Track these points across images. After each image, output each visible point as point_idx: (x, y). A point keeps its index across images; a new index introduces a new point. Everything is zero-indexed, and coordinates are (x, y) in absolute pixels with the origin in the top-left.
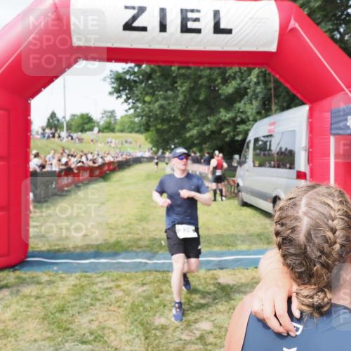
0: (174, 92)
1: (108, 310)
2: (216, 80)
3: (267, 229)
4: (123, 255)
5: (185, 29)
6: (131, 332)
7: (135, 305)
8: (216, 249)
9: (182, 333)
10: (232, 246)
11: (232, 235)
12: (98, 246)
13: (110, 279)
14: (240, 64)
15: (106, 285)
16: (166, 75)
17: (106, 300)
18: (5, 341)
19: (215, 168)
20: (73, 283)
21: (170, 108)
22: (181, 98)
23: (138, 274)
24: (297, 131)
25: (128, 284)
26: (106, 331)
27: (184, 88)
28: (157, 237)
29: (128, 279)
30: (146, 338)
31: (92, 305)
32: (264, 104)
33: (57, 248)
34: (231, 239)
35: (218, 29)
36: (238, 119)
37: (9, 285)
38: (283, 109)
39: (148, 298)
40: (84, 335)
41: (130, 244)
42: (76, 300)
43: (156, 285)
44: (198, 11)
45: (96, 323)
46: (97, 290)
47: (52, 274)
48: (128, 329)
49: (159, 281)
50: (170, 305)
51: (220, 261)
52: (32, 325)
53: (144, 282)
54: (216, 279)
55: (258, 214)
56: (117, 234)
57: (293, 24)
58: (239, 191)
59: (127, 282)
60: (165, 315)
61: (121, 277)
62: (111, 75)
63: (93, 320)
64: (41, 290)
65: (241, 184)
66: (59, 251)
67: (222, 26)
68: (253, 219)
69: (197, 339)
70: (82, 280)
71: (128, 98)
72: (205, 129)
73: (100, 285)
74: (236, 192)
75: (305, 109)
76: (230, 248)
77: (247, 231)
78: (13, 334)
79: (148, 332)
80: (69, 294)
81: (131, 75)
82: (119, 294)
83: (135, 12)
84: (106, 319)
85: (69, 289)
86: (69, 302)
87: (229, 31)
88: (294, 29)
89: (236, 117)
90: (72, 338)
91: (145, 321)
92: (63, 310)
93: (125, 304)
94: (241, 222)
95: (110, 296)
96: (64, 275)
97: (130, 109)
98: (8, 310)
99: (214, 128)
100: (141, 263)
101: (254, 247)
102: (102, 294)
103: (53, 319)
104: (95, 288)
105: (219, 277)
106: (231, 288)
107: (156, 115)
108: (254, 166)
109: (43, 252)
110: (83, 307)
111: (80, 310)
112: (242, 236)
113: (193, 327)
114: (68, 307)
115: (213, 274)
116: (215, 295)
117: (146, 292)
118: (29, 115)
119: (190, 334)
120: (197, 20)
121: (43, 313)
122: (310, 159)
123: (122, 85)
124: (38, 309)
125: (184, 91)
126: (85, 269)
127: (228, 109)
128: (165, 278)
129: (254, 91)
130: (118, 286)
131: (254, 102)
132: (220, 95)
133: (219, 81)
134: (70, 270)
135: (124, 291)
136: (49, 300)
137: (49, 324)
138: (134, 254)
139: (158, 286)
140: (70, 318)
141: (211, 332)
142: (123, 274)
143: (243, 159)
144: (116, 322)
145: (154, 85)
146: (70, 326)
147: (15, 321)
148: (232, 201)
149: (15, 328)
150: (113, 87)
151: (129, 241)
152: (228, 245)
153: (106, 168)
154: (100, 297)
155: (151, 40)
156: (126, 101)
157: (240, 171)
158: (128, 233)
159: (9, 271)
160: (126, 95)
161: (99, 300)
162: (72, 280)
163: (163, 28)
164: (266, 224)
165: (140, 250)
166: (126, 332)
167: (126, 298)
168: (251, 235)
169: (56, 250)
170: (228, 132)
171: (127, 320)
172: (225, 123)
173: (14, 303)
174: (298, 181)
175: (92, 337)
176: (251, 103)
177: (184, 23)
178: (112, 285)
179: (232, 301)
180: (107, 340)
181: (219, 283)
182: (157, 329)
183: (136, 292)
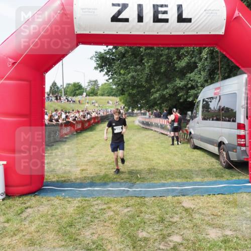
0: (141, 66)
1: (104, 226)
2: (173, 57)
3: (214, 166)
4: (111, 184)
5: (156, 20)
6: (122, 242)
7: (122, 222)
8: (178, 180)
9: (160, 244)
10: (190, 179)
11: (189, 170)
12: (92, 178)
13: (103, 202)
14: (196, 44)
15: (100, 207)
17: (102, 218)
18: (33, 248)
19: (173, 121)
20: (77, 205)
21: (139, 78)
22: (147, 71)
23: (123, 199)
24: (238, 94)
25: (116, 206)
26: (105, 242)
27: (149, 64)
28: (134, 172)
29: (116, 203)
30: (134, 248)
31: (92, 222)
32: (210, 75)
33: (63, 179)
34: (188, 173)
35: (181, 19)
36: (190, 85)
37: (32, 206)
38: (225, 78)
39: (132, 217)
40: (89, 244)
42: (80, 218)
43: (136, 207)
44: (166, 6)
45: (96, 236)
46: (95, 210)
47: (61, 198)
48: (120, 240)
49: (138, 204)
50: (148, 223)
51: (182, 190)
52: (51, 236)
53: (128, 204)
54: (181, 203)
55: (206, 155)
56: (105, 169)
58: (191, 138)
59: (115, 205)
60: (146, 229)
61: (111, 201)
62: (96, 55)
63: (94, 233)
64: (55, 210)
65: (193, 133)
66: (65, 181)
67: (184, 17)
68: (203, 159)
69: (172, 249)
70: (83, 203)
71: (109, 72)
72: (165, 93)
73: (96, 207)
74: (189, 138)
76: (188, 180)
77: (200, 167)
78: (38, 242)
79: (135, 243)
80: (74, 213)
81: (110, 55)
82: (111, 213)
83: (120, 8)
84: (103, 232)
85: (75, 210)
86: (76, 219)
87: (189, 20)
88: (238, 17)
89: (188, 85)
90: (80, 246)
91: (131, 234)
92: (71, 225)
93: (116, 222)
94: (194, 160)
95: (104, 215)
96: (70, 199)
97: (109, 79)
98: (33, 224)
99: (171, 92)
100: (124, 190)
101: (206, 180)
102: (98, 214)
103: (65, 231)
104: (93, 209)
105: (183, 202)
106: (193, 210)
107: (129, 83)
108: (204, 119)
109: (54, 182)
110: (85, 223)
111: (84, 225)
112: (196, 171)
113: (167, 240)
114: (75, 223)
115: (178, 199)
116: (181, 215)
117: (131, 213)
118: (44, 85)
119: (166, 245)
120: (165, 12)
121: (58, 227)
122: (249, 114)
123: (104, 62)
124: (54, 224)
125: (150, 66)
126: (84, 195)
127: (181, 79)
128: (143, 202)
130: (109, 208)
131: (202, 73)
132: (176, 68)
133: (175, 58)
134: (74, 196)
135: (114, 211)
136: (61, 218)
137: (63, 235)
138: (119, 184)
139: (138, 208)
140: (77, 232)
141: (182, 244)
142: (112, 199)
143: (194, 114)
144: (111, 235)
145: (127, 61)
146: (78, 237)
148: (185, 145)
149: (39, 238)
150: (97, 64)
152: (187, 178)
153: (92, 121)
154: (97, 216)
155: (132, 28)
156: (107, 74)
157: (191, 123)
158: (112, 169)
159: (31, 196)
160: (107, 69)
161: (97, 218)
162: (76, 203)
163: (140, 19)
164: (213, 162)
165: (122, 181)
166: (118, 242)
167: (117, 217)
168: (203, 170)
169: (62, 181)
170: (182, 96)
171: (118, 233)
172: (181, 89)
173: (36, 219)
174: (239, 130)
175: (94, 246)
176: (200, 74)
177: (156, 14)
178: (105, 206)
179: (195, 220)
180: (106, 248)
181: (183, 207)
182: (141, 241)
183: (123, 212)
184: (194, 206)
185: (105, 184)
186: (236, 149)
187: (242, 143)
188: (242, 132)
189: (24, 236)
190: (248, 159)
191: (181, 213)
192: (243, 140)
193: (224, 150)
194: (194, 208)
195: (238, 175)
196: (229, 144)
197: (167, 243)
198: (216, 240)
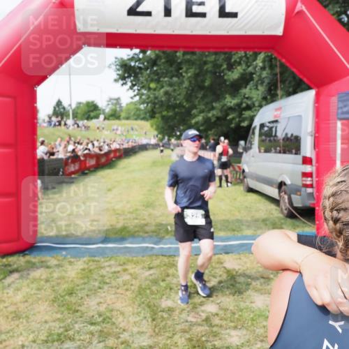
0: (179, 78)
1: (116, 293)
2: (221, 65)
3: (272, 214)
4: (130, 240)
5: (190, 14)
6: (138, 314)
7: (141, 288)
8: (222, 234)
9: (188, 315)
10: (238, 231)
11: (238, 221)
13: (118, 263)
14: (245, 49)
15: (113, 270)
16: (171, 61)
17: (114, 283)
18: (17, 322)
19: (221, 154)
20: (81, 267)
21: (176, 94)
22: (186, 84)
23: (145, 258)
24: (303, 116)
25: (135, 268)
26: (114, 313)
27: (189, 75)
28: (164, 222)
29: (135, 264)
30: (154, 320)
31: (100, 288)
32: (270, 90)
34: (237, 224)
35: (223, 13)
36: (244, 105)
37: (20, 269)
38: (289, 94)
39: (155, 282)
40: (93, 316)
41: (137, 229)
42: (85, 284)
45: (105, 306)
46: (105, 273)
47: (61, 258)
48: (136, 311)
49: (165, 265)
50: (176, 289)
51: (226, 246)
52: (43, 307)
53: (151, 266)
54: (222, 263)
55: (263, 200)
56: (124, 219)
57: (300, 6)
58: (245, 177)
59: (134, 266)
60: (172, 297)
61: (128, 261)
62: (116, 62)
63: (101, 303)
64: (50, 274)
65: (247, 170)
67: (228, 10)
68: (258, 205)
69: (203, 321)
70: (90, 264)
71: (134, 85)
72: (210, 115)
73: (108, 269)
74: (241, 177)
75: (311, 94)
76: (236, 232)
77: (253, 217)
78: (24, 316)
79: (155, 314)
80: (77, 278)
81: (136, 62)
82: (126, 277)
84: (114, 301)
85: (78, 273)
86: (78, 286)
87: (234, 15)
88: (301, 12)
89: (241, 103)
90: (81, 319)
91: (152, 303)
92: (72, 293)
93: (133, 288)
94: (247, 207)
95: (118, 280)
96: (72, 260)
97: (135, 96)
98: (19, 293)
99: (220, 115)
100: (147, 247)
102: (110, 278)
103: (62, 301)
104: (103, 272)
105: (225, 261)
106: (237, 272)
107: (162, 101)
108: (260, 152)
110: (91, 290)
111: (89, 293)
112: (247, 221)
113: (198, 310)
114: (77, 290)
115: (219, 259)
117: (153, 276)
118: (36, 103)
119: (196, 316)
121: (53, 296)
122: (316, 145)
123: (127, 71)
124: (47, 292)
125: (189, 78)
126: (92, 254)
127: (234, 95)
128: (171, 262)
129: (260, 76)
130: (125, 270)
131: (260, 87)
132: (225, 81)
133: (225, 66)
134: (78, 254)
135: (131, 274)
136: (58, 284)
137: (59, 306)
138: (141, 239)
139: (164, 270)
140: (79, 301)
141: (217, 314)
142: (131, 258)
143: (248, 145)
144: (124, 305)
145: (159, 71)
146: (79, 308)
147: (26, 304)
148: (237, 187)
149: (26, 310)
150: (118, 74)
151: (136, 226)
152: (234, 230)
153: (112, 155)
154: (108, 281)
155: (156, 25)
156: (131, 88)
157: (245, 157)
158: (134, 219)
159: (19, 256)
160: (131, 82)
161: (107, 283)
162: (80, 264)
163: (168, 12)
164: (272, 209)
165: (146, 235)
166: (133, 314)
167: (134, 282)
168: (257, 220)
170: (233, 119)
171: (134, 302)
172: (231, 109)
173: (24, 286)
174: (304, 166)
175: (101, 319)
176: (257, 89)
177: (189, 7)
178: (119, 269)
179: (237, 285)
180: (115, 322)
181: (225, 268)
182: (163, 311)
183: (143, 276)
184: (240, 267)
185: (122, 239)
186: (300, 191)
187: (308, 183)
188: (308, 169)
189: (6, 307)
190: (314, 204)
191: (220, 276)
192: (309, 179)
193: (285, 193)
194: (239, 269)
195: (303, 227)
196: (292, 184)
197: (198, 313)
198: (262, 309)
